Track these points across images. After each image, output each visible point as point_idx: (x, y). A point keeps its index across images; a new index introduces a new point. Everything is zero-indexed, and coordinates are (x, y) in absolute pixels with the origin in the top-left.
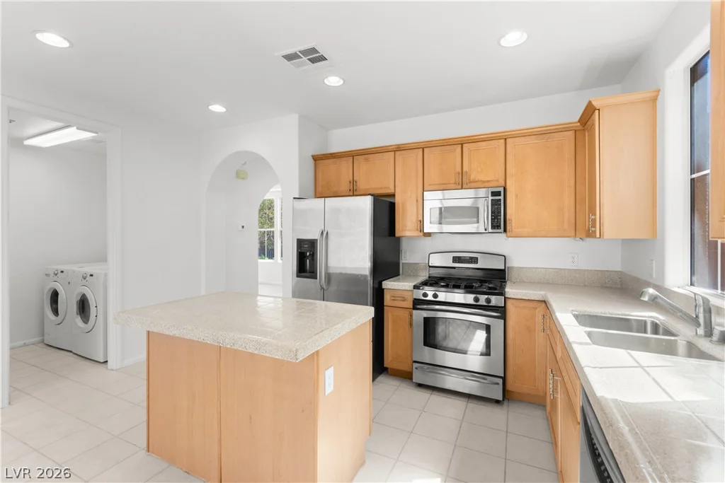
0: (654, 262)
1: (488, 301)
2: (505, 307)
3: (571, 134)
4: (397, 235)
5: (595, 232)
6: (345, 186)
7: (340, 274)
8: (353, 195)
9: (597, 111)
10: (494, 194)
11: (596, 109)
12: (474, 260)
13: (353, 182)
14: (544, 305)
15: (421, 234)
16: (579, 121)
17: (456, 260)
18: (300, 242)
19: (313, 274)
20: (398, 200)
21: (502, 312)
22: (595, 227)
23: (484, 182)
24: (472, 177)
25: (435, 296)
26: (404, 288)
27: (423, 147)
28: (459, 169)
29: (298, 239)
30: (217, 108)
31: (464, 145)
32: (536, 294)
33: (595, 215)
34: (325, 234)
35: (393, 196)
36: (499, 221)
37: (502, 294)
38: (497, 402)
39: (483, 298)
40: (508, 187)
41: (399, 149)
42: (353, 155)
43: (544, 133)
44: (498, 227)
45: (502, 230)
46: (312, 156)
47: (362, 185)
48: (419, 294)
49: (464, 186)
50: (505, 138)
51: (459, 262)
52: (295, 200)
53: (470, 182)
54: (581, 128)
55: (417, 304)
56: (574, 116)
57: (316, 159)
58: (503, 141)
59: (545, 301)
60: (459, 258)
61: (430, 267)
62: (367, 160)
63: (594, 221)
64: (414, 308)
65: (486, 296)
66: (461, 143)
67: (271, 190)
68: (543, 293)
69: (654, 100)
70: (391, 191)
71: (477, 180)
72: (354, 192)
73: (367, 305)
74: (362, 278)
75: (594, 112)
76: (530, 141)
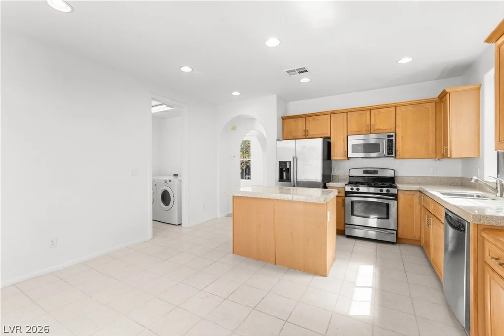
0: (479, 169)
1: (388, 191)
2: (397, 194)
3: (433, 104)
4: (332, 159)
5: (447, 155)
6: (301, 134)
8: (306, 138)
9: (448, 94)
10: (389, 136)
11: (448, 93)
12: (377, 172)
13: (306, 131)
14: (419, 193)
15: (346, 158)
16: (438, 98)
17: (365, 172)
18: (280, 163)
19: (288, 179)
20: (332, 140)
21: (395, 197)
22: (447, 152)
23: (383, 130)
24: (376, 128)
25: (358, 189)
26: (339, 186)
27: (347, 112)
28: (368, 123)
30: (236, 94)
31: (372, 111)
32: (415, 187)
33: (447, 146)
34: (295, 159)
35: (330, 138)
36: (391, 150)
37: (396, 188)
38: (393, 243)
39: (385, 190)
40: (397, 133)
41: (333, 113)
42: (305, 116)
43: (418, 104)
44: (392, 154)
45: (394, 155)
46: (282, 117)
47: (311, 133)
48: (348, 189)
49: (371, 132)
50: (395, 106)
51: (367, 174)
52: (277, 141)
53: (375, 130)
54: (439, 101)
55: (347, 194)
56: (435, 95)
57: (283, 118)
58: (394, 108)
59: (420, 191)
60: (367, 171)
61: (350, 176)
62: (314, 119)
63: (447, 149)
64: (346, 196)
65: (387, 189)
66: (370, 109)
67: (247, 135)
68: (419, 187)
69: (479, 89)
70: (328, 135)
71: (379, 128)
72: (306, 136)
75: (447, 94)
76: (410, 108)
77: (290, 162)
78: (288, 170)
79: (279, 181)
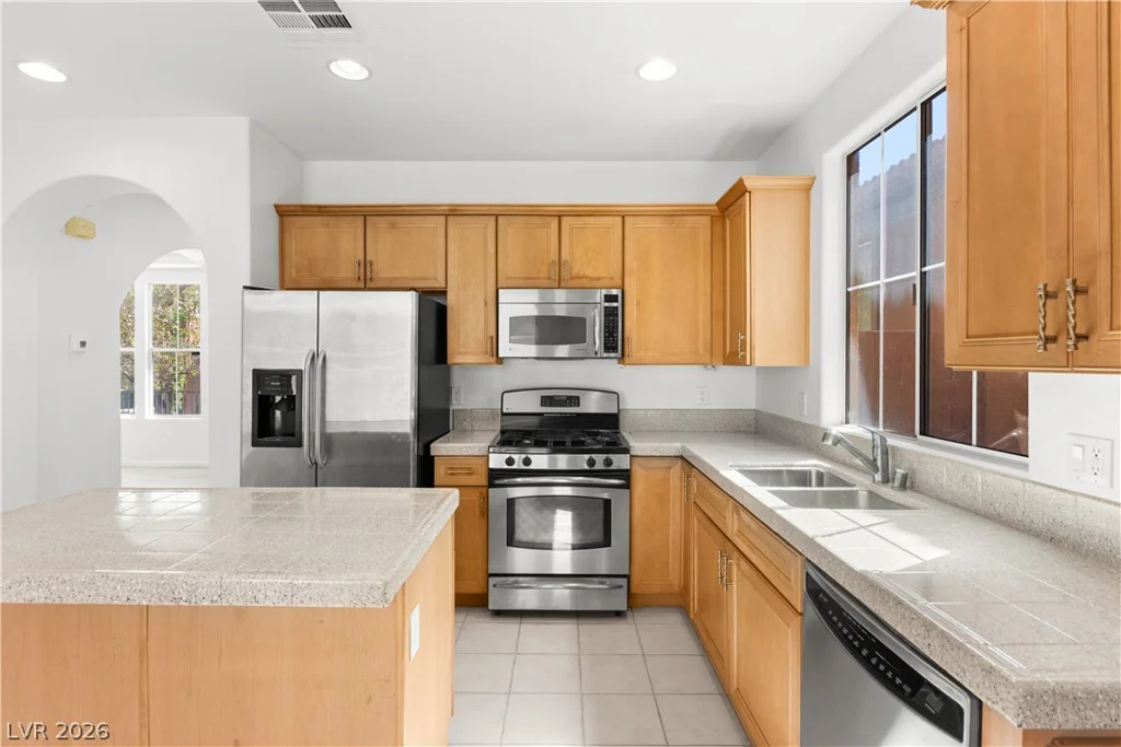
0: (806, 396)
1: (608, 462)
2: (630, 470)
3: (706, 220)
4: (449, 361)
5: (744, 357)
6: (347, 272)
7: (354, 434)
8: (365, 289)
9: (748, 194)
10: (609, 298)
11: (747, 191)
12: (575, 401)
13: (365, 264)
14: (680, 461)
15: (494, 359)
16: (717, 204)
17: (546, 401)
18: (260, 377)
19: (291, 437)
20: (451, 300)
21: (625, 475)
22: (745, 350)
23: (592, 279)
24: (574, 273)
25: (527, 462)
26: (470, 453)
27: (497, 214)
28: (554, 256)
29: (254, 370)
31: (564, 219)
32: (671, 447)
33: (745, 334)
34: (318, 360)
35: (443, 293)
36: (614, 342)
37: (626, 451)
38: (619, 614)
39: (599, 459)
40: (626, 289)
41: (453, 212)
42: (365, 214)
43: (674, 214)
44: (614, 349)
45: (619, 354)
46: (276, 206)
47: (382, 270)
48: (497, 461)
49: (563, 284)
50: (623, 214)
51: (550, 406)
52: (246, 292)
53: (572, 278)
54: (718, 213)
55: (496, 477)
56: (713, 197)
57: (284, 213)
58: (619, 219)
59: (682, 457)
60: (551, 398)
61: (503, 414)
62: (393, 226)
63: (744, 341)
64: (491, 485)
65: (605, 456)
66: (560, 214)
67: (152, 266)
68: (679, 445)
69: (808, 189)
70: (439, 284)
71: (581, 274)
72: (365, 280)
73: (408, 486)
74: (399, 440)
75: (744, 194)
76: (657, 223)
77: (299, 373)
78: (291, 403)
79: (253, 445)
